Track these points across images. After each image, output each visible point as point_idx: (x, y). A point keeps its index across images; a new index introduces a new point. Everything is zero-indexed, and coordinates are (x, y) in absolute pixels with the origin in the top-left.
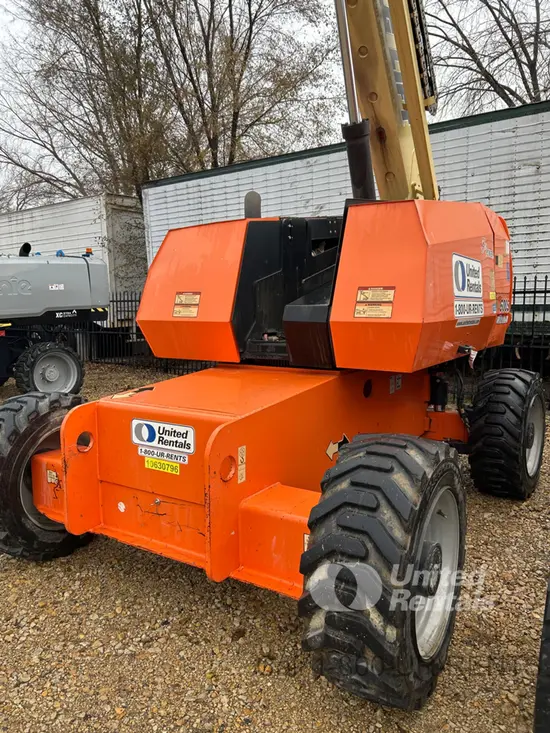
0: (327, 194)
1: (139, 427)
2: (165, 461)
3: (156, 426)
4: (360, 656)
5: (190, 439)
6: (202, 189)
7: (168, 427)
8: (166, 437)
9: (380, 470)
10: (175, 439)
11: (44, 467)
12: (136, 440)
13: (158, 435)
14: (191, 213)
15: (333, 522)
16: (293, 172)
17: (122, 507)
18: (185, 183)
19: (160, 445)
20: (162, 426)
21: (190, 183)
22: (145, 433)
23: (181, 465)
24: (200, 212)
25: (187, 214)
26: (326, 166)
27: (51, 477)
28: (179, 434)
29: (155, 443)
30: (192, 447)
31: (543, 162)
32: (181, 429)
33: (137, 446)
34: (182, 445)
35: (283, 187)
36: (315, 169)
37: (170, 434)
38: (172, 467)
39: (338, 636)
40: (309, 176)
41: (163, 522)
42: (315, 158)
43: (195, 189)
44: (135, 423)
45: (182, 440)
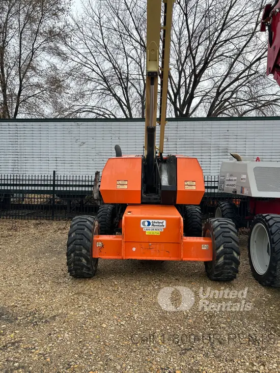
0: (87, 138)
1: (144, 222)
2: (154, 231)
3: (151, 221)
5: (164, 224)
6: (18, 127)
7: (156, 221)
8: (155, 224)
10: (158, 224)
11: (95, 242)
12: (142, 226)
13: (151, 224)
14: (11, 138)
16: (70, 127)
17: (134, 249)
18: (8, 123)
20: (153, 221)
21: (11, 123)
22: (146, 224)
23: (161, 232)
24: (16, 137)
25: (8, 138)
26: (87, 127)
27: (99, 244)
29: (151, 226)
30: (165, 226)
32: (161, 221)
33: (143, 228)
34: (161, 226)
35: (65, 132)
36: (81, 127)
38: (157, 233)
40: (78, 129)
41: (152, 251)
42: (81, 123)
43: (14, 127)
44: (142, 221)
45: (161, 224)
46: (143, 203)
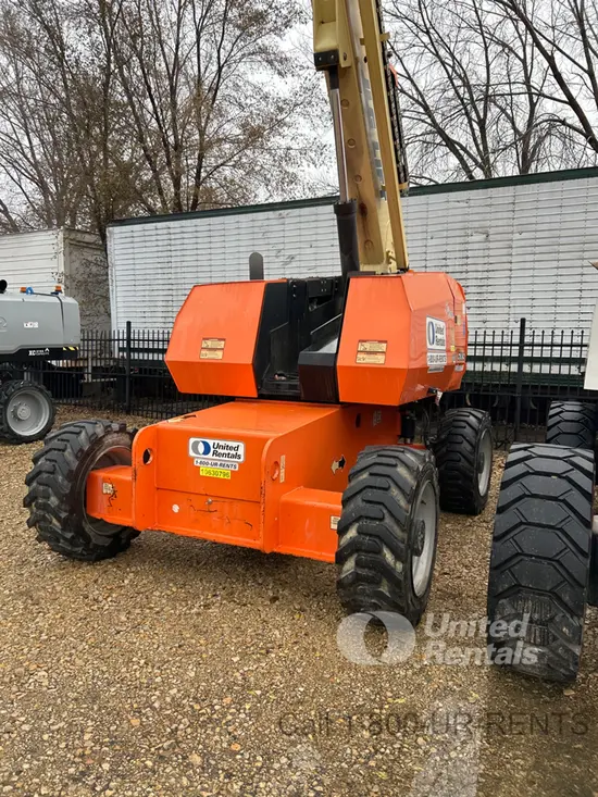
0: (298, 245)
1: (196, 444)
2: (219, 469)
3: (211, 442)
4: (379, 583)
5: (241, 451)
6: (172, 231)
7: (222, 443)
8: (220, 451)
9: (388, 465)
10: (227, 452)
11: (100, 481)
12: (192, 453)
13: (212, 450)
14: (160, 254)
15: (359, 498)
16: (266, 223)
17: (176, 508)
18: (154, 224)
19: (214, 457)
20: (216, 442)
21: (159, 225)
22: (201, 448)
23: (232, 472)
24: (169, 254)
25: (156, 255)
26: (298, 219)
27: (107, 488)
28: (231, 448)
29: (210, 455)
30: (242, 457)
31: (491, 231)
32: (234, 444)
33: (193, 459)
34: (233, 456)
35: (255, 236)
36: (287, 221)
37: (223, 448)
38: (224, 473)
39: (364, 572)
40: (282, 227)
41: (214, 517)
42: (287, 211)
43: (165, 231)
44: (192, 440)
45: (233, 452)
46: (261, 397)
